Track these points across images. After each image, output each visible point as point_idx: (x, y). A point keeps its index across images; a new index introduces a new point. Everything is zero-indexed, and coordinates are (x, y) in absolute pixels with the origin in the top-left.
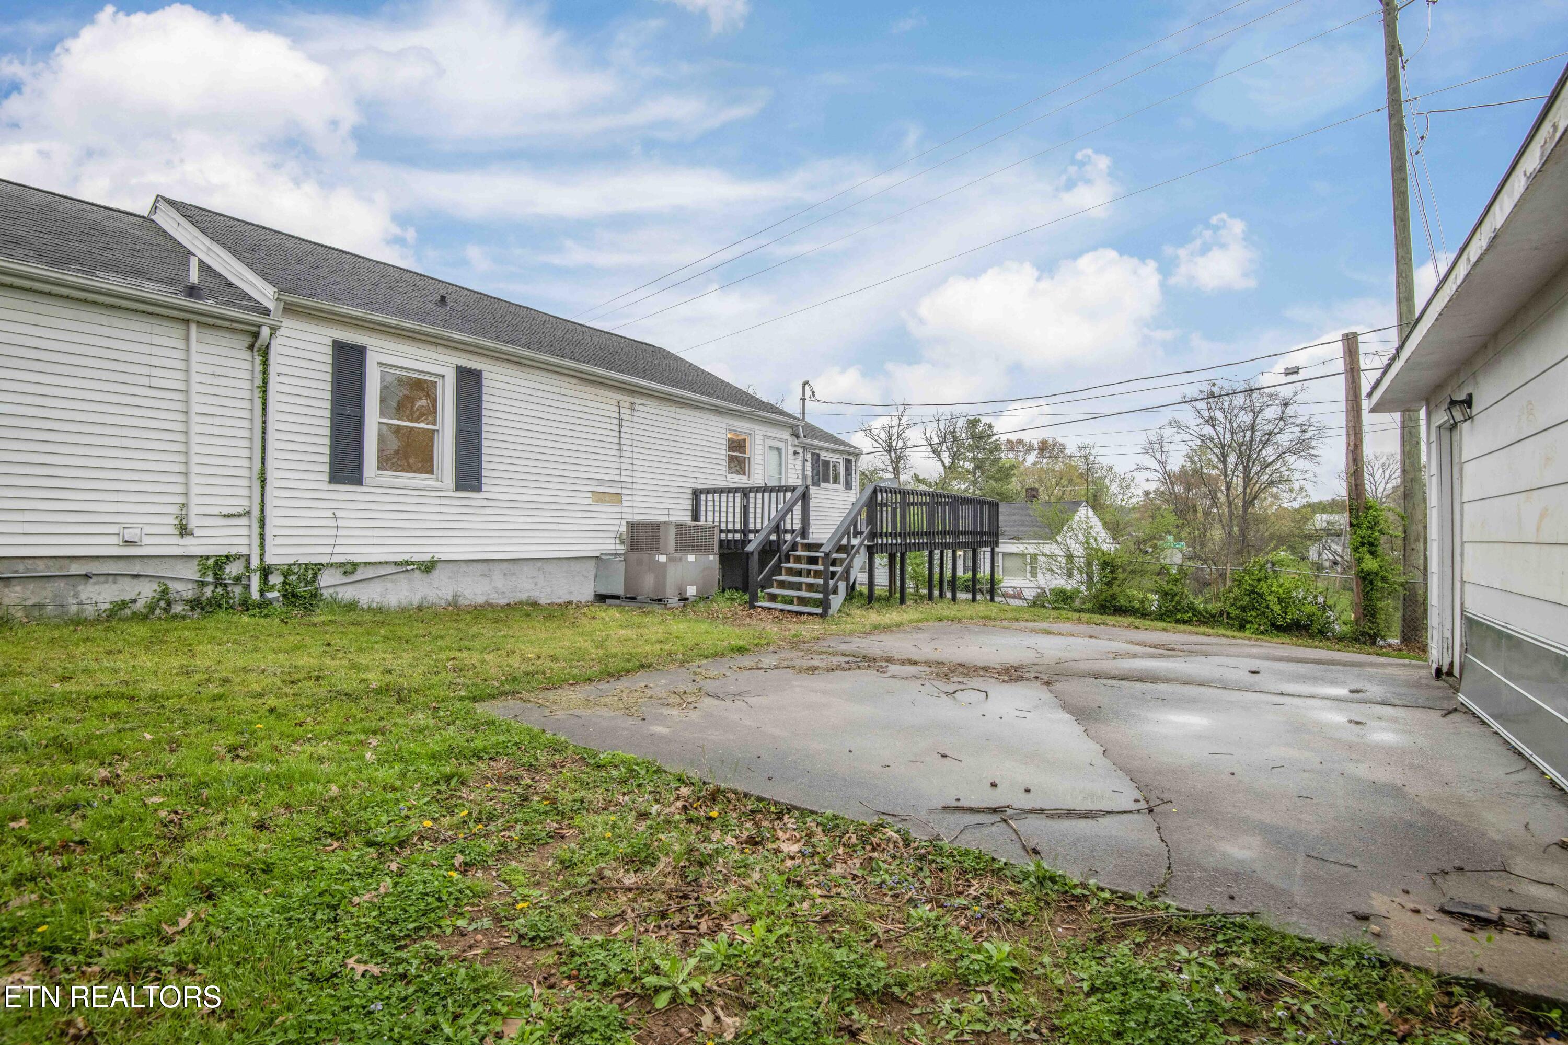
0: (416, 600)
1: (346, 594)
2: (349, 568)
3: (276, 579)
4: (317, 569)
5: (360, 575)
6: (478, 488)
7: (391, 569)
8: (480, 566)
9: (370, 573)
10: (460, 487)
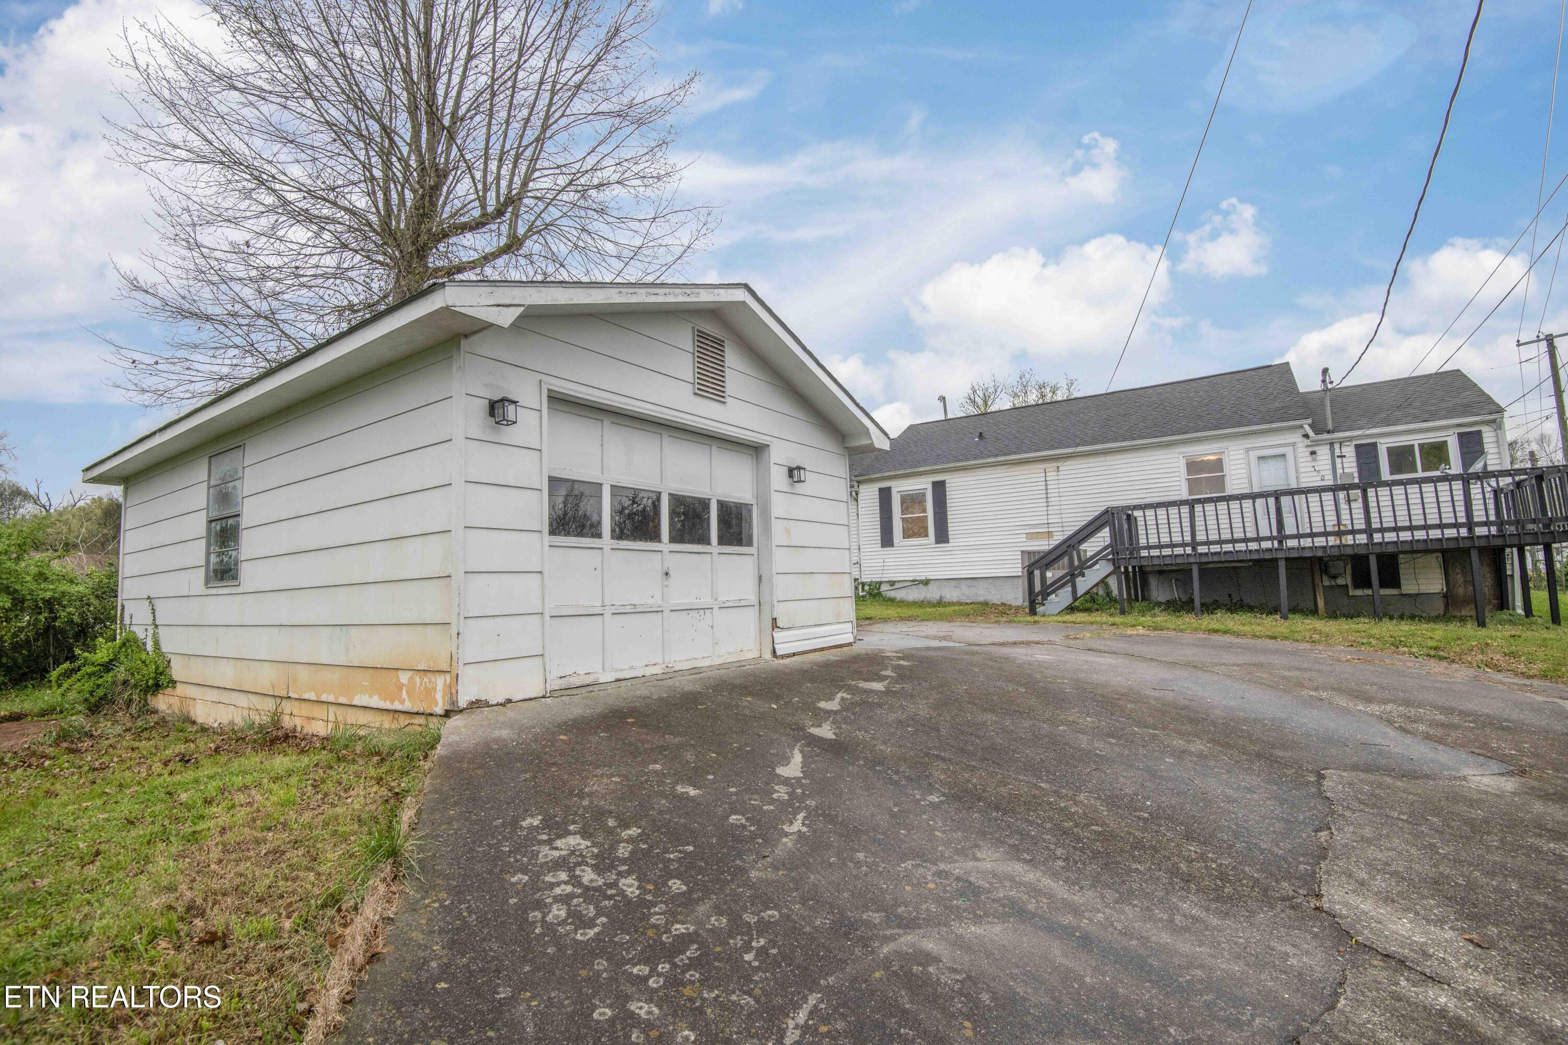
0: (922, 598)
1: (892, 594)
2: (892, 583)
3: (867, 588)
4: (881, 583)
5: (897, 586)
6: (947, 541)
7: (910, 583)
8: (952, 582)
9: (900, 585)
10: (937, 542)
